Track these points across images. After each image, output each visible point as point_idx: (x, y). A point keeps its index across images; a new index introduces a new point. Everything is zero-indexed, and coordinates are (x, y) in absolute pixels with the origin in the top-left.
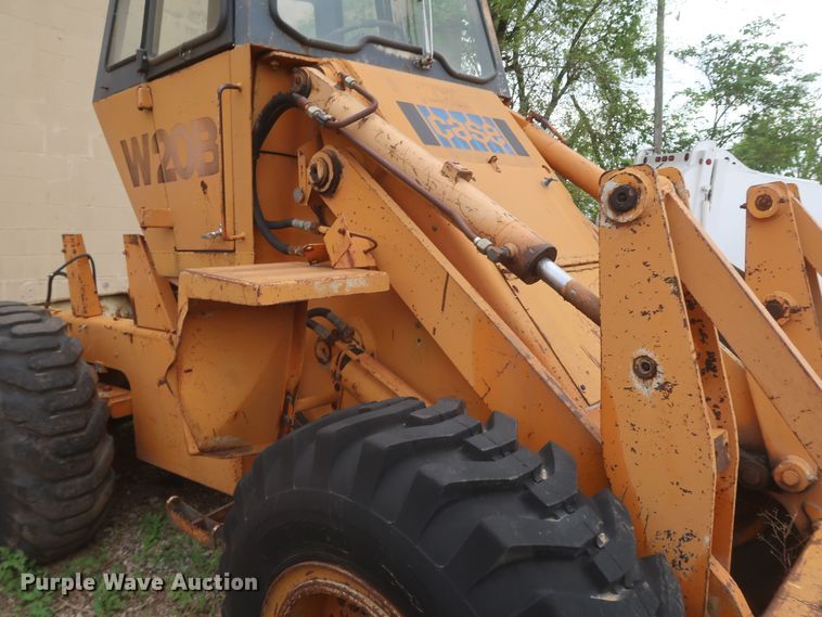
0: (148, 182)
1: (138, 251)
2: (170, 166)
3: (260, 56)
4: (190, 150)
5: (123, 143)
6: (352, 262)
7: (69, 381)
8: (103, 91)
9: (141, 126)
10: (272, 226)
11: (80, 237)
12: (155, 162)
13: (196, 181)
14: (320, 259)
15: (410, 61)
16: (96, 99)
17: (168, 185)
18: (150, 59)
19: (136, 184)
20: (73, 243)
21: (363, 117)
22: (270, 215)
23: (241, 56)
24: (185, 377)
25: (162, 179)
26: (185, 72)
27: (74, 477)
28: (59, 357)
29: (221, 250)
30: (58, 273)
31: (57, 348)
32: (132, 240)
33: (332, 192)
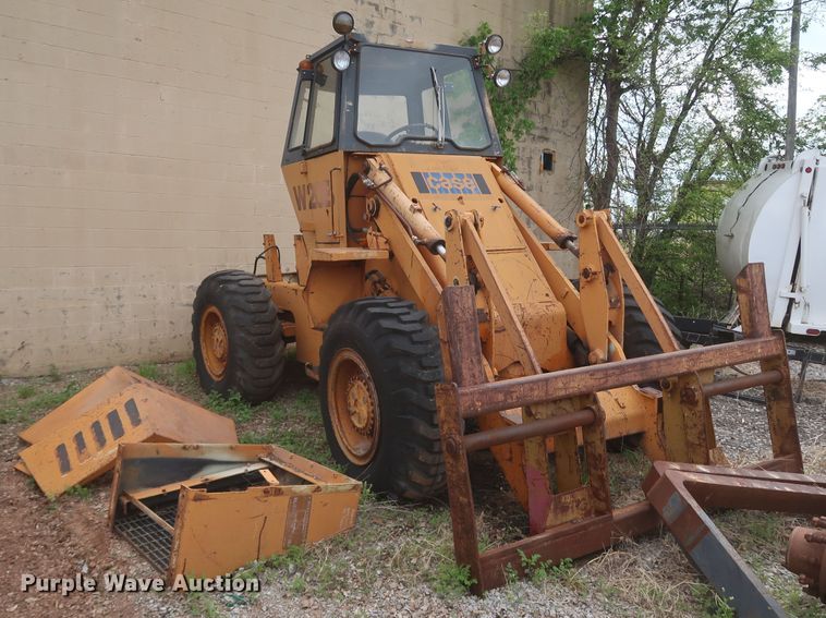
0: (305, 208)
1: (300, 244)
2: (314, 201)
3: (348, 155)
4: (322, 195)
5: (294, 188)
6: (378, 246)
7: (264, 309)
8: (286, 161)
9: (302, 181)
10: (355, 231)
11: (272, 236)
12: (308, 199)
13: (324, 208)
14: (365, 246)
15: (431, 146)
16: (283, 164)
17: (314, 210)
18: (307, 150)
19: (300, 209)
20: (269, 239)
21: (386, 184)
22: (355, 226)
23: (340, 154)
24: (311, 295)
25: (311, 208)
26: (320, 159)
27: (265, 357)
28: (260, 297)
29: (334, 243)
30: (260, 257)
31: (258, 293)
32: (298, 238)
33: (377, 215)
